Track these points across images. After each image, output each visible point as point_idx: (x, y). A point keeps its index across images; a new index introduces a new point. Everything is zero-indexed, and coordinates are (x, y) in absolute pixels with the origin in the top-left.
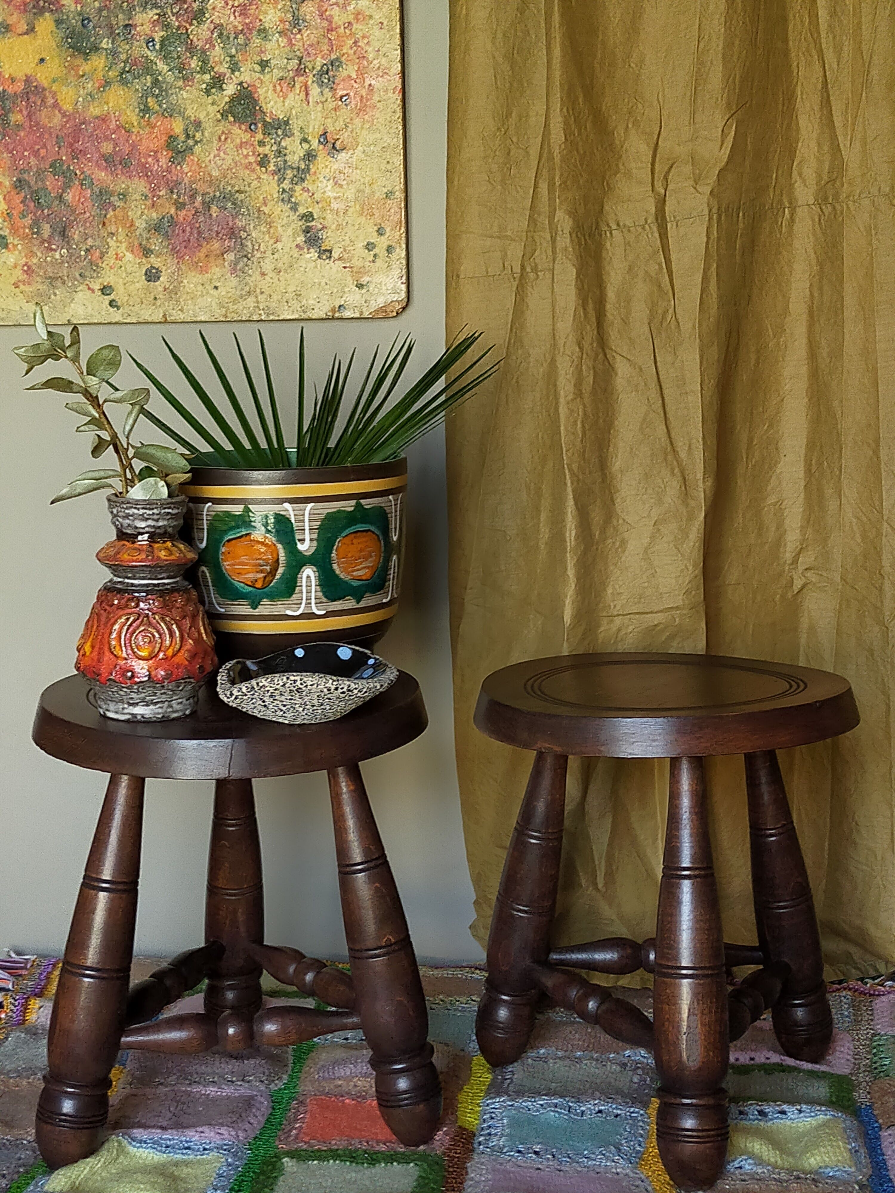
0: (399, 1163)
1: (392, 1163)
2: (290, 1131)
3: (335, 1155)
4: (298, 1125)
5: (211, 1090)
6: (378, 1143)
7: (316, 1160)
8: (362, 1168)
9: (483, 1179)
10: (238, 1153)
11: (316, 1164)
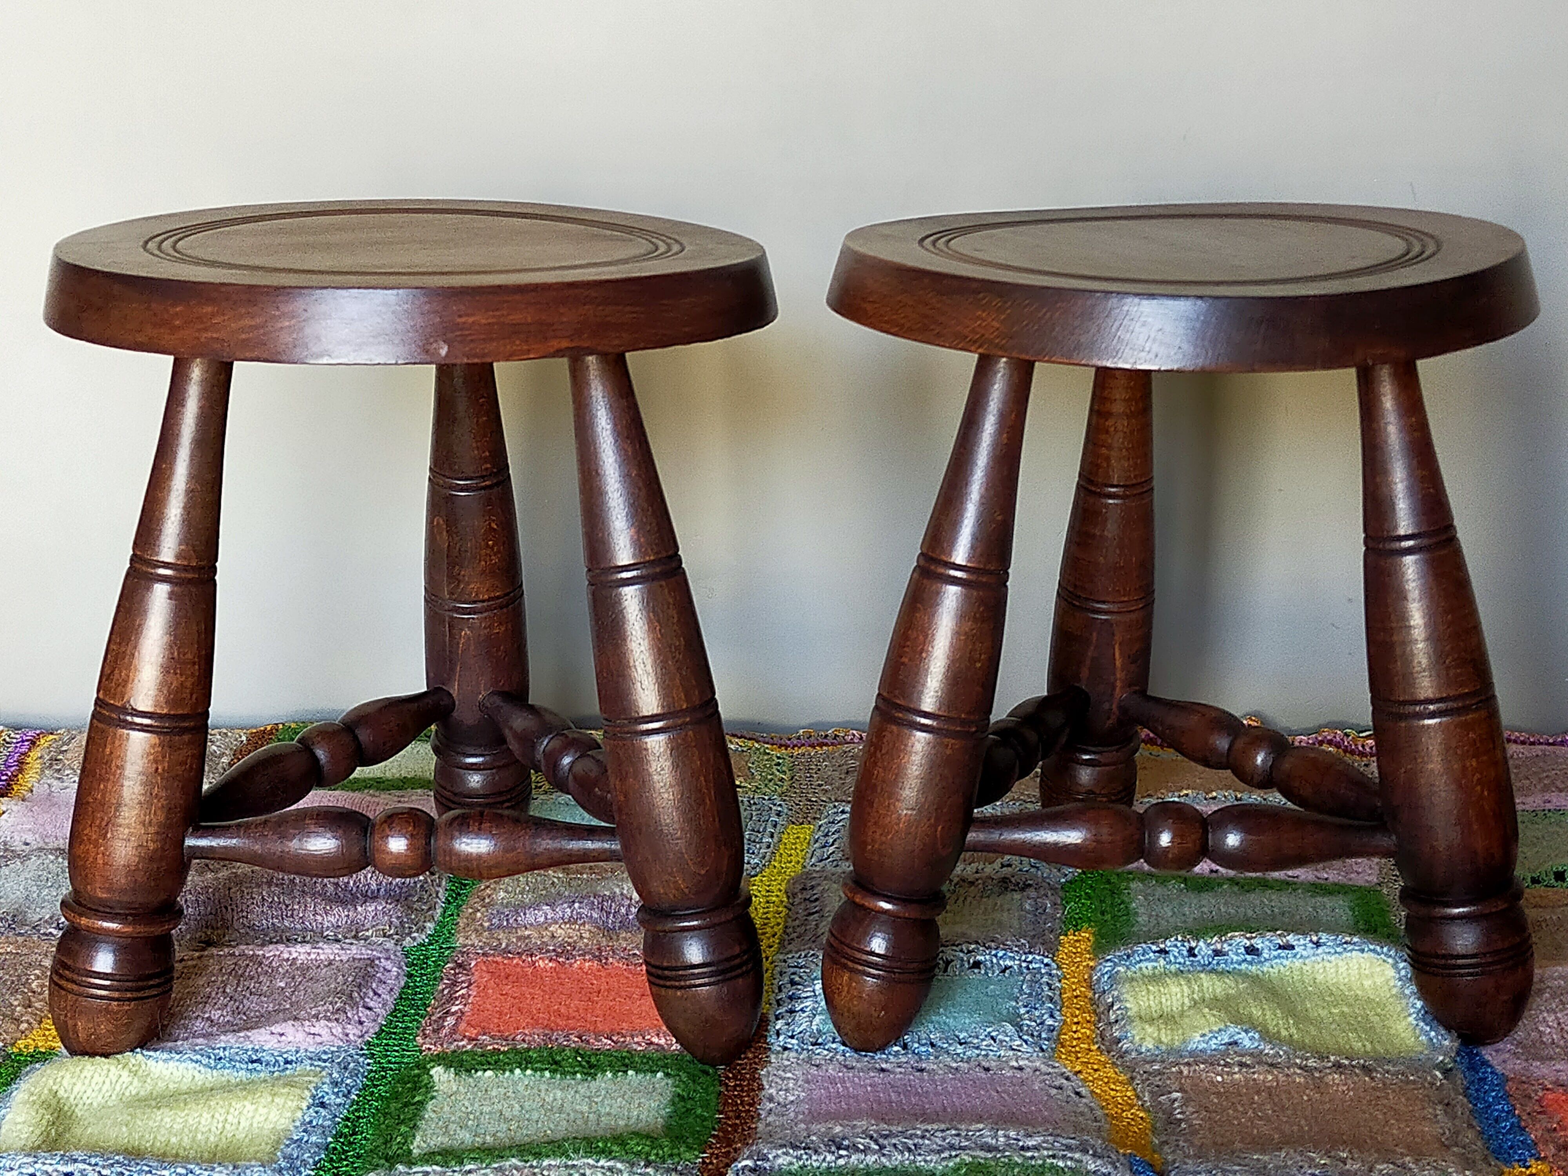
0: (637, 1072)
1: (625, 1072)
2: (443, 1018)
3: (524, 1060)
4: (454, 1009)
5: (300, 952)
6: (598, 1035)
7: (489, 1069)
8: (573, 1082)
9: (792, 1098)
10: (349, 1063)
11: (490, 1078)
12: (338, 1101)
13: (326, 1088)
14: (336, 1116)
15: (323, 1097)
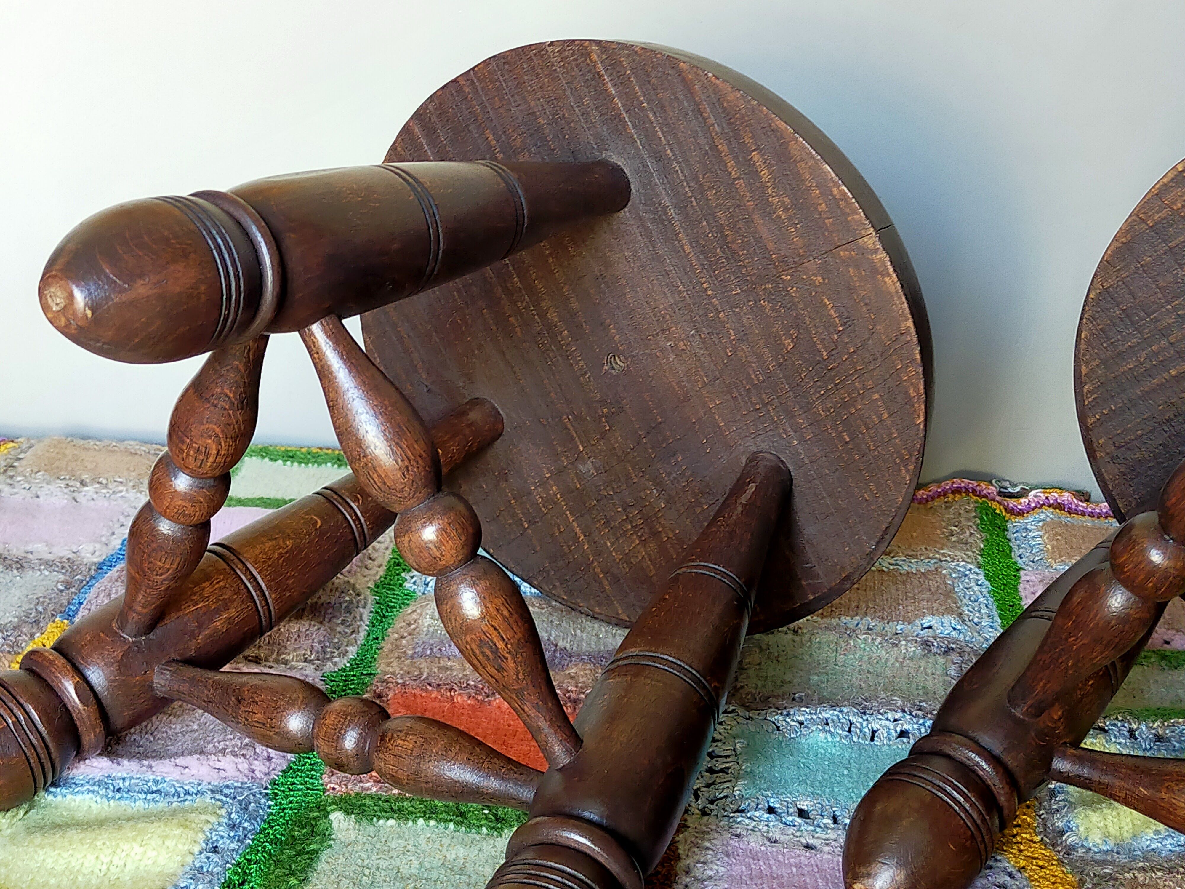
3: (428, 809)
7: (393, 818)
8: (478, 837)
9: (710, 873)
10: (250, 803)
11: (392, 827)
12: (233, 846)
13: (223, 831)
14: (227, 862)
15: (217, 841)
